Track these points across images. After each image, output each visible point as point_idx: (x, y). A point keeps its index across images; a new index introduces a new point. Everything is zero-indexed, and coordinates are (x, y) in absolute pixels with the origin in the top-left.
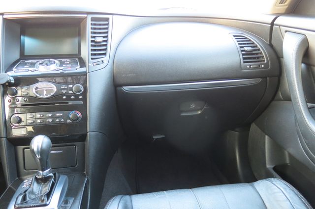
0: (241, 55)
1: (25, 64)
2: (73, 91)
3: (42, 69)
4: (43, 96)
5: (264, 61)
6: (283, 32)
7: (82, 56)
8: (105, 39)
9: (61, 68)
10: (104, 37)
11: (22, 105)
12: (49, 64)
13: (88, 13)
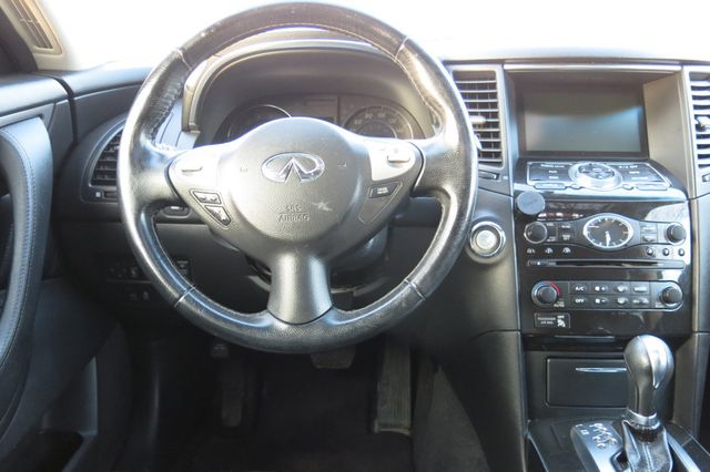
4: (605, 245)
7: (652, 156)
9: (633, 185)
11: (558, 263)
12: (603, 174)
13: (683, 63)
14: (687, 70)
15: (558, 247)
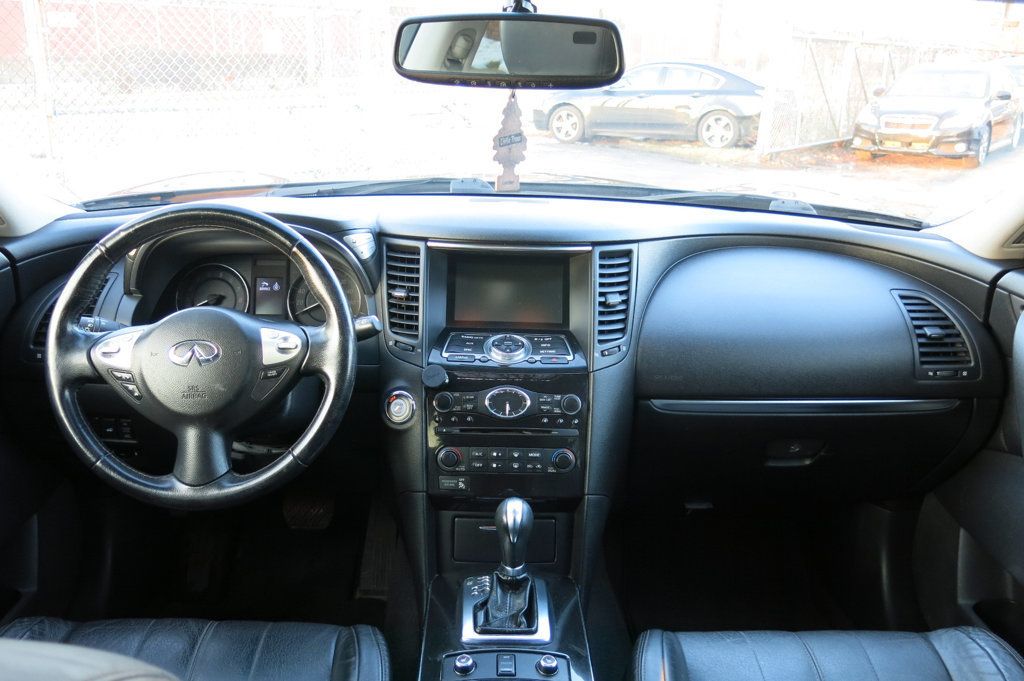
0: (916, 345)
1: (463, 344)
2: (561, 409)
3: (497, 357)
4: (505, 414)
5: (970, 362)
6: (1017, 307)
7: (571, 328)
8: (624, 298)
9: (538, 358)
10: (621, 293)
11: (461, 430)
12: (513, 347)
13: (595, 244)
14: (598, 250)
15: (462, 416)
